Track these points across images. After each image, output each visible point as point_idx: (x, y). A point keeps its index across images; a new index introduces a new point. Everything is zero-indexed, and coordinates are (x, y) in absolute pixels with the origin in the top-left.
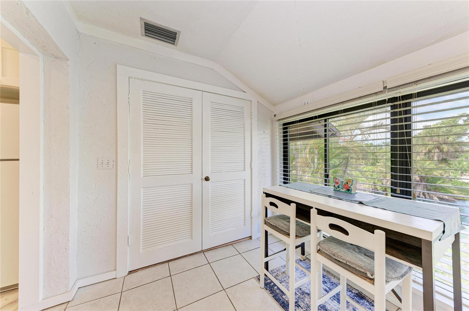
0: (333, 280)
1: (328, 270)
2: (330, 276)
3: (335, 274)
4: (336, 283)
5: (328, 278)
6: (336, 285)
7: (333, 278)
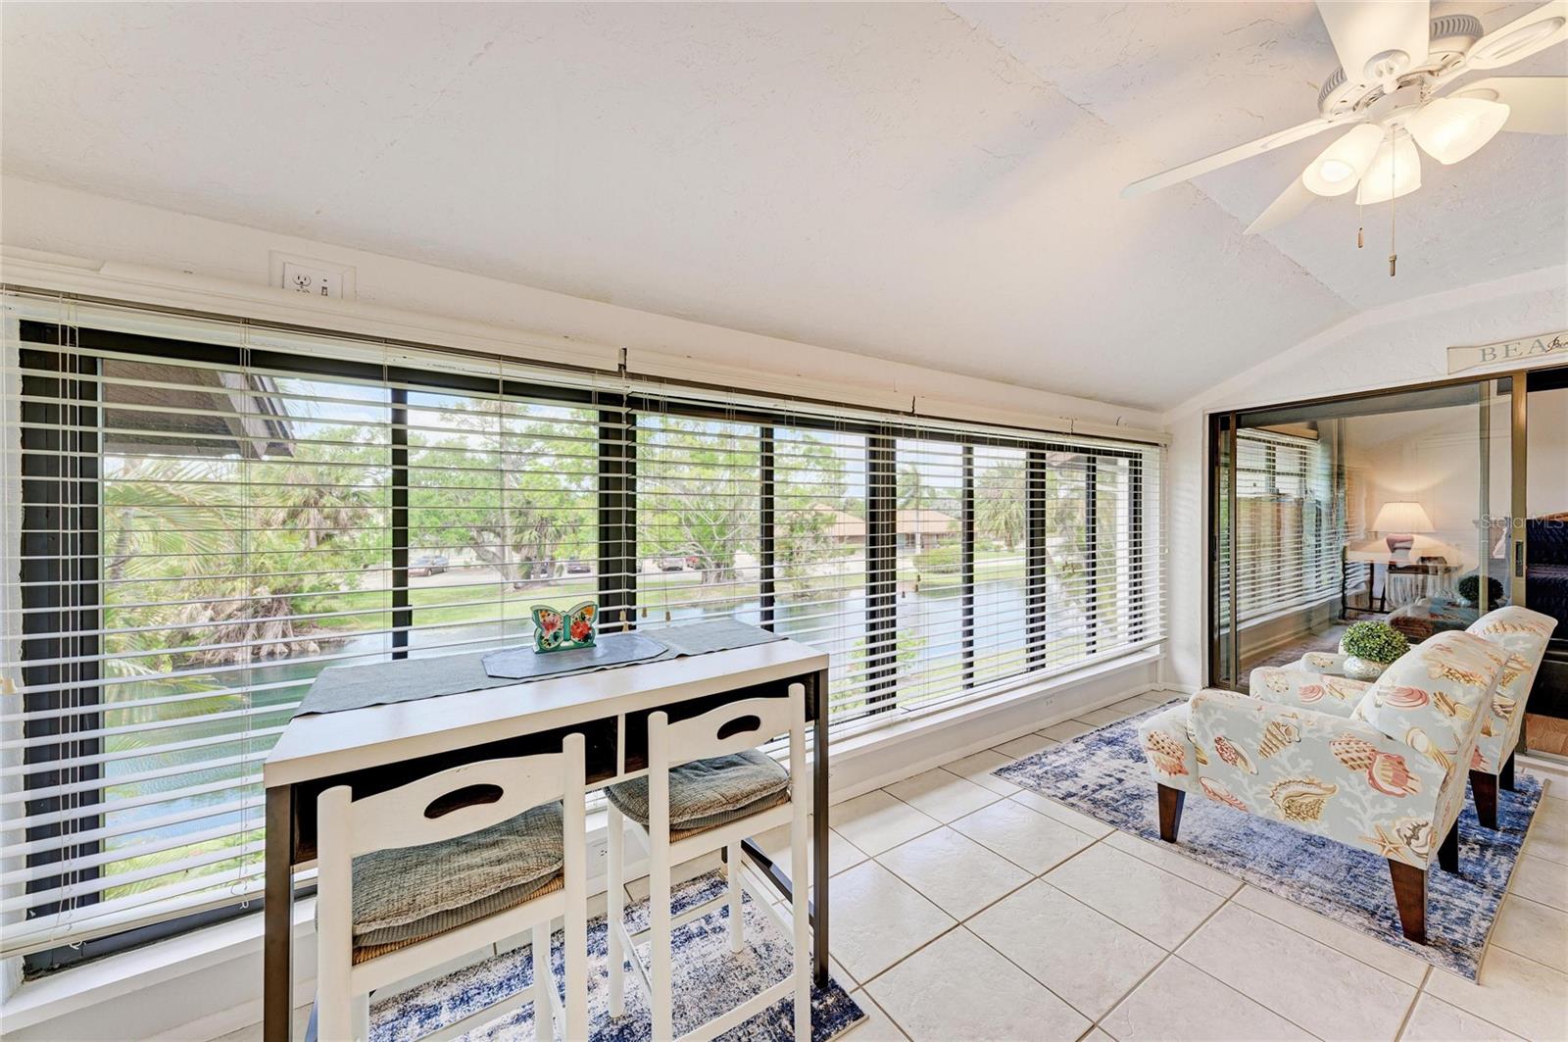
0: (493, 977)
1: (448, 973)
2: (474, 980)
3: (476, 961)
4: (509, 975)
5: (479, 989)
6: (514, 977)
7: (484, 974)
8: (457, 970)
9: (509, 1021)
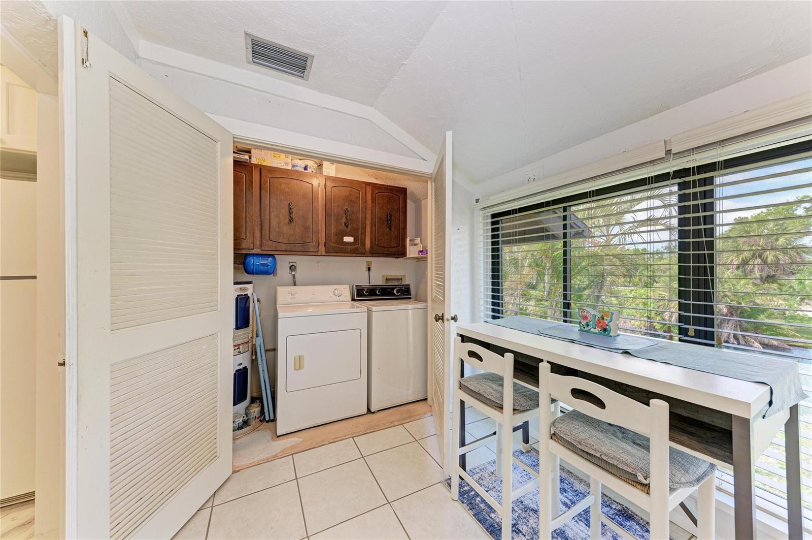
0: (578, 486)
1: (569, 469)
2: (572, 480)
3: (581, 477)
4: (583, 492)
5: (569, 483)
6: (583, 495)
7: (577, 483)
8: (573, 472)
9: (563, 500)
